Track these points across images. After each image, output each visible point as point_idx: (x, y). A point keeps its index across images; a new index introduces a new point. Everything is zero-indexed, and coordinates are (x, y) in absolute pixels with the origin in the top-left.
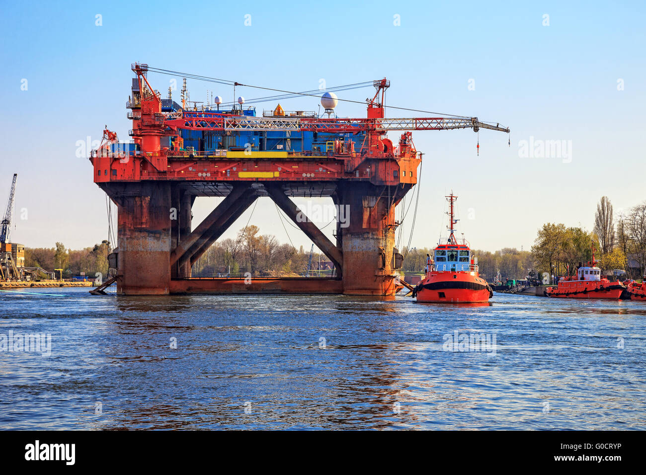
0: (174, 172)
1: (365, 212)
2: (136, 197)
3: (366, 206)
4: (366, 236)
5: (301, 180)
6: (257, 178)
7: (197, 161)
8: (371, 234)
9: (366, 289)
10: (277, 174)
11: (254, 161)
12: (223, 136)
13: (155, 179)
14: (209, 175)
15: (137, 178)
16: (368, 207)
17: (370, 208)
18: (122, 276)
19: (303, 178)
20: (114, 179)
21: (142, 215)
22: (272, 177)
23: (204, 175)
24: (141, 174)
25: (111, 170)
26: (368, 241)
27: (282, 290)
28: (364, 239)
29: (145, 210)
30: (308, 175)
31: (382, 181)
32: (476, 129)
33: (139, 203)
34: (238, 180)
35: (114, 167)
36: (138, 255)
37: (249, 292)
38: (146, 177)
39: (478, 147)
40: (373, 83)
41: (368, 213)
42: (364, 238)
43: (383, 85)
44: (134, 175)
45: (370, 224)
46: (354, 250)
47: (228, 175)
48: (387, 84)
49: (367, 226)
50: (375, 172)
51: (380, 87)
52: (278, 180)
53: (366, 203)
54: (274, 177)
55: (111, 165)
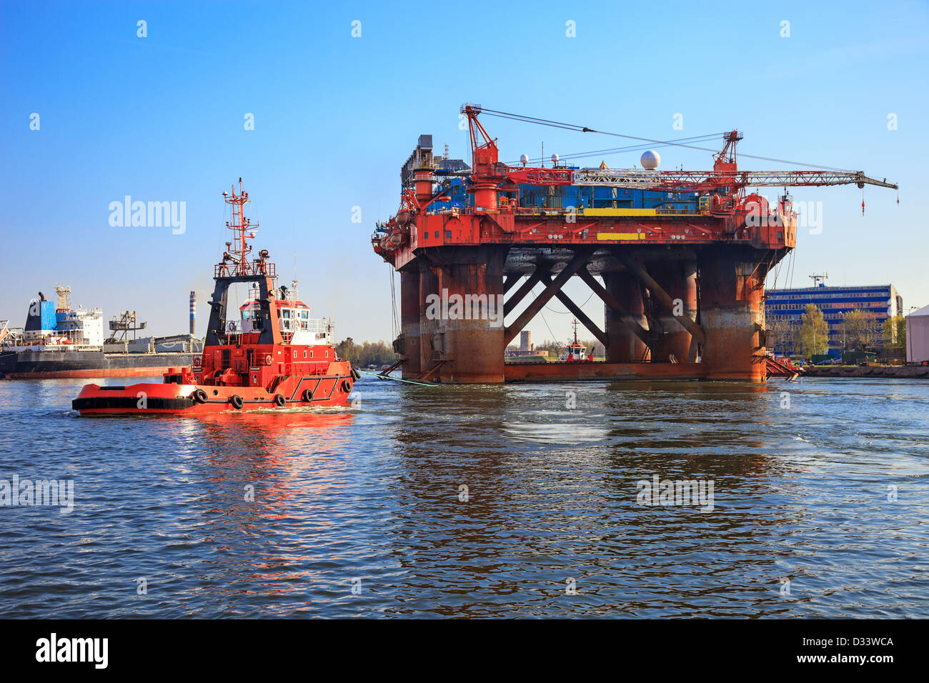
0: (520, 233)
1: (739, 282)
2: (470, 264)
3: (740, 274)
4: (740, 310)
5: (671, 242)
6: (620, 241)
7: (546, 220)
8: (746, 307)
9: (742, 372)
10: (643, 236)
11: (615, 220)
12: (547, 197)
13: (497, 242)
14: (561, 237)
15: (476, 241)
16: (742, 275)
17: (745, 276)
18: (452, 361)
19: (673, 240)
20: (448, 242)
21: (477, 286)
22: (637, 239)
23: (556, 237)
24: (481, 237)
25: (445, 230)
26: (743, 315)
27: (637, 375)
28: (739, 313)
29: (481, 281)
30: (678, 237)
31: (763, 244)
32: (861, 185)
33: (473, 272)
34: (596, 242)
35: (449, 227)
36: (474, 335)
37: (599, 378)
38: (486, 240)
39: (863, 205)
40: (723, 135)
41: (743, 283)
42: (738, 311)
43: (733, 138)
44: (473, 236)
45: (745, 295)
46: (725, 327)
47: (585, 237)
48: (738, 136)
49: (741, 298)
50: (757, 234)
51: (729, 141)
52: (643, 242)
53: (740, 270)
54: (639, 240)
55: (444, 226)
